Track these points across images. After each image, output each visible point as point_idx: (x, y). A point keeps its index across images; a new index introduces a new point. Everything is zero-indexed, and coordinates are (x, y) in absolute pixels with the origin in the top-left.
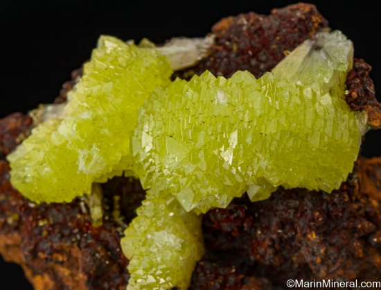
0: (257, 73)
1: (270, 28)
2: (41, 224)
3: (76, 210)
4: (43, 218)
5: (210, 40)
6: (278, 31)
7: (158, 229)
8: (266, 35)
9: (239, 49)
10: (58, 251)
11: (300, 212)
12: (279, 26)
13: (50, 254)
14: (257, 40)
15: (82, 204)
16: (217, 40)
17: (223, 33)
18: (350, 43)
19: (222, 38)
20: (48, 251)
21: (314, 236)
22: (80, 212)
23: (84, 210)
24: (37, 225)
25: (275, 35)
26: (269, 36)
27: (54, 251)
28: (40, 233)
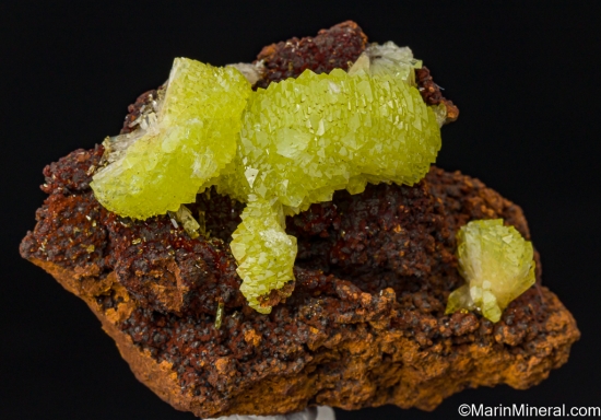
0: (346, 68)
1: (324, 45)
2: (135, 242)
3: (168, 227)
4: (136, 237)
5: (260, 64)
6: (334, 47)
7: (266, 229)
8: (321, 51)
9: (294, 68)
10: (155, 267)
11: (384, 209)
12: (335, 41)
13: (147, 271)
14: (312, 58)
15: (173, 221)
16: (266, 64)
17: (272, 57)
18: (408, 49)
19: (272, 61)
20: (146, 268)
21: (400, 229)
22: (173, 227)
23: (176, 226)
24: (132, 245)
25: (331, 51)
26: (324, 52)
27: (151, 267)
28: (136, 252)
